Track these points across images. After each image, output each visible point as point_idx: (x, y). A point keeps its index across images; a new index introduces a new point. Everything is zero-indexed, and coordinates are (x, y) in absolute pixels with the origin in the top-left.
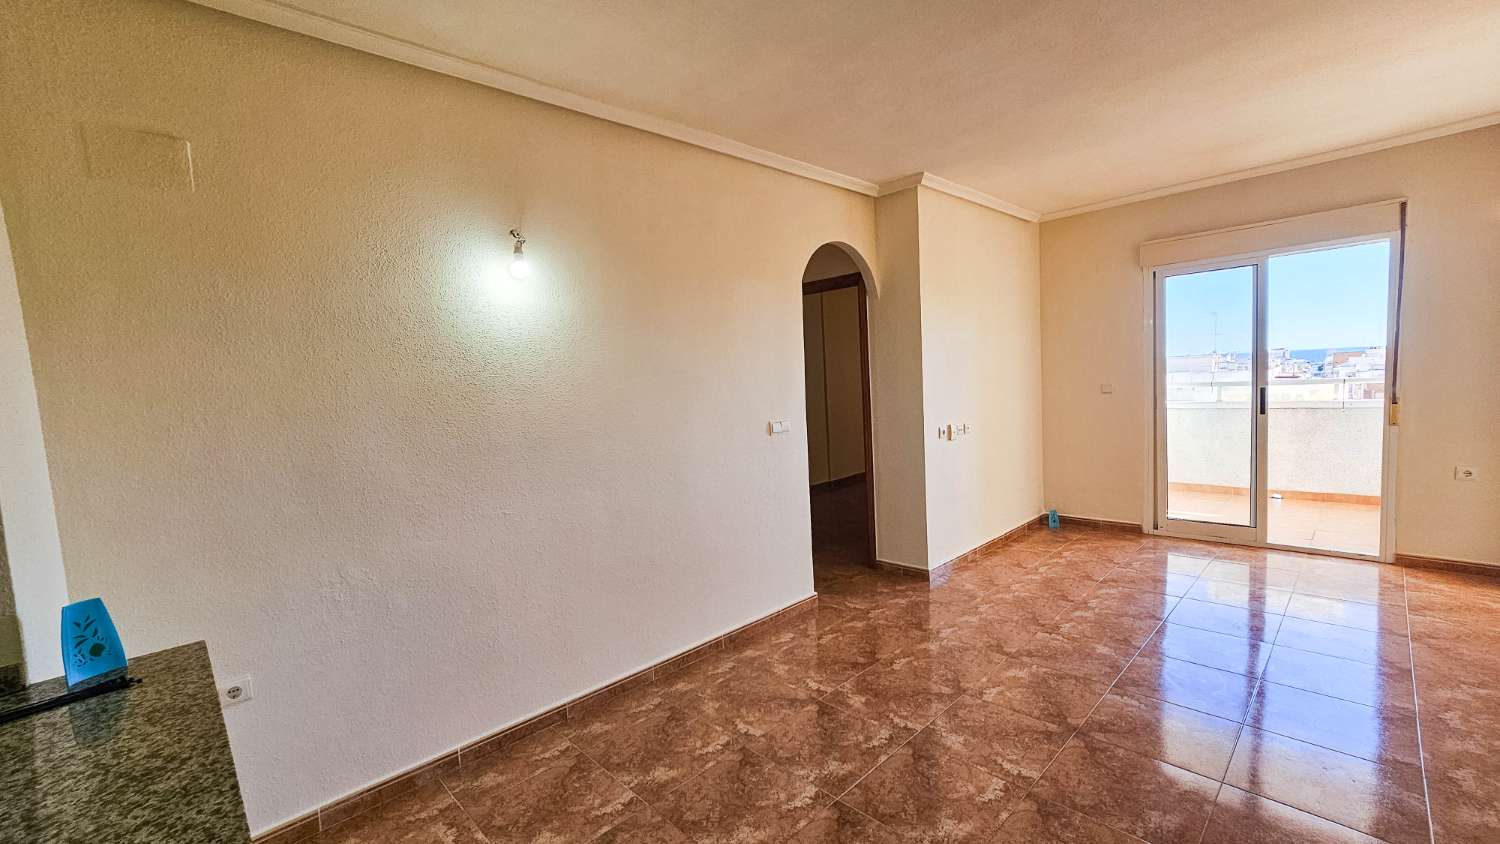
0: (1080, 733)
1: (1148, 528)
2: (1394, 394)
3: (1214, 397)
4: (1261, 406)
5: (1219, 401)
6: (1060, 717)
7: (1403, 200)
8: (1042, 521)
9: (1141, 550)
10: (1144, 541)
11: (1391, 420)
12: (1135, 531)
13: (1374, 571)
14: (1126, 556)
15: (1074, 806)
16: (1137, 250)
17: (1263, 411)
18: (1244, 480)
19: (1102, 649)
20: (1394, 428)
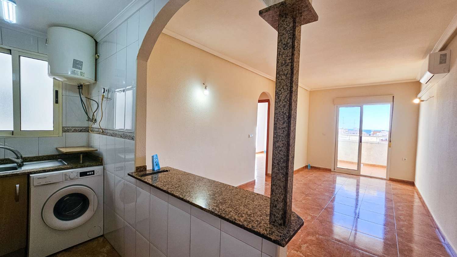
0: (325, 209)
1: (332, 170)
2: (390, 140)
3: (348, 139)
4: (361, 141)
5: (349, 140)
6: (320, 206)
7: (393, 95)
8: (306, 167)
9: (332, 175)
10: (332, 173)
11: (389, 146)
12: (330, 170)
13: (385, 182)
14: (328, 175)
15: (327, 221)
16: (333, 100)
17: (361, 142)
18: (356, 160)
19: (326, 194)
20: (390, 148)
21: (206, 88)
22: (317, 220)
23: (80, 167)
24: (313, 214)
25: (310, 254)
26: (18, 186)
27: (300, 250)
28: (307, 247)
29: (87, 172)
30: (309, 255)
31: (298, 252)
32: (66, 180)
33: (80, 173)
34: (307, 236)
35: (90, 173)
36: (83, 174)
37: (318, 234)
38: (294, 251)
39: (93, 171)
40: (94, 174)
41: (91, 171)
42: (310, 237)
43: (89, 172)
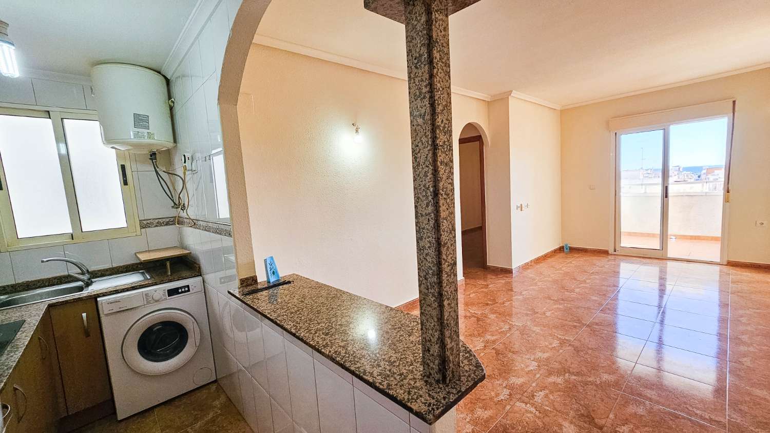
0: (588, 326)
1: (611, 251)
2: (728, 188)
4: (666, 194)
5: (646, 193)
6: (579, 321)
7: (734, 99)
8: (561, 249)
9: (608, 261)
10: (610, 257)
11: (726, 200)
12: (606, 253)
13: (717, 268)
14: (602, 263)
15: (589, 348)
16: (608, 123)
17: (666, 197)
18: (657, 231)
19: (594, 298)
20: (728, 203)
21: (357, 131)
22: (570, 348)
23: (167, 281)
24: (563, 335)
25: (550, 409)
26: (84, 315)
27: (531, 401)
28: (546, 396)
29: (178, 289)
30: (548, 410)
31: (528, 405)
32: (148, 303)
33: (168, 290)
34: (546, 376)
35: (183, 290)
36: (172, 292)
37: (569, 372)
38: (522, 404)
39: (188, 286)
40: (189, 291)
41: (184, 287)
42: (553, 377)
43: (181, 288)
